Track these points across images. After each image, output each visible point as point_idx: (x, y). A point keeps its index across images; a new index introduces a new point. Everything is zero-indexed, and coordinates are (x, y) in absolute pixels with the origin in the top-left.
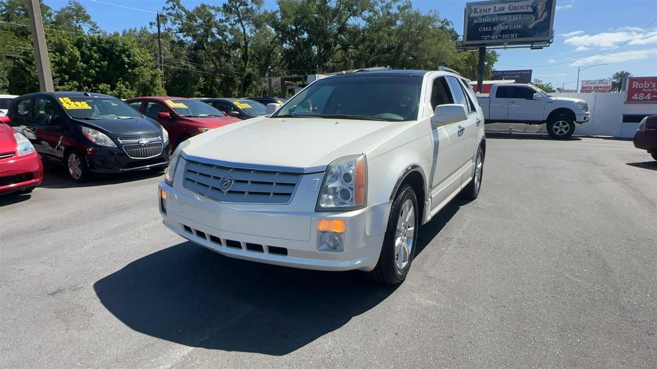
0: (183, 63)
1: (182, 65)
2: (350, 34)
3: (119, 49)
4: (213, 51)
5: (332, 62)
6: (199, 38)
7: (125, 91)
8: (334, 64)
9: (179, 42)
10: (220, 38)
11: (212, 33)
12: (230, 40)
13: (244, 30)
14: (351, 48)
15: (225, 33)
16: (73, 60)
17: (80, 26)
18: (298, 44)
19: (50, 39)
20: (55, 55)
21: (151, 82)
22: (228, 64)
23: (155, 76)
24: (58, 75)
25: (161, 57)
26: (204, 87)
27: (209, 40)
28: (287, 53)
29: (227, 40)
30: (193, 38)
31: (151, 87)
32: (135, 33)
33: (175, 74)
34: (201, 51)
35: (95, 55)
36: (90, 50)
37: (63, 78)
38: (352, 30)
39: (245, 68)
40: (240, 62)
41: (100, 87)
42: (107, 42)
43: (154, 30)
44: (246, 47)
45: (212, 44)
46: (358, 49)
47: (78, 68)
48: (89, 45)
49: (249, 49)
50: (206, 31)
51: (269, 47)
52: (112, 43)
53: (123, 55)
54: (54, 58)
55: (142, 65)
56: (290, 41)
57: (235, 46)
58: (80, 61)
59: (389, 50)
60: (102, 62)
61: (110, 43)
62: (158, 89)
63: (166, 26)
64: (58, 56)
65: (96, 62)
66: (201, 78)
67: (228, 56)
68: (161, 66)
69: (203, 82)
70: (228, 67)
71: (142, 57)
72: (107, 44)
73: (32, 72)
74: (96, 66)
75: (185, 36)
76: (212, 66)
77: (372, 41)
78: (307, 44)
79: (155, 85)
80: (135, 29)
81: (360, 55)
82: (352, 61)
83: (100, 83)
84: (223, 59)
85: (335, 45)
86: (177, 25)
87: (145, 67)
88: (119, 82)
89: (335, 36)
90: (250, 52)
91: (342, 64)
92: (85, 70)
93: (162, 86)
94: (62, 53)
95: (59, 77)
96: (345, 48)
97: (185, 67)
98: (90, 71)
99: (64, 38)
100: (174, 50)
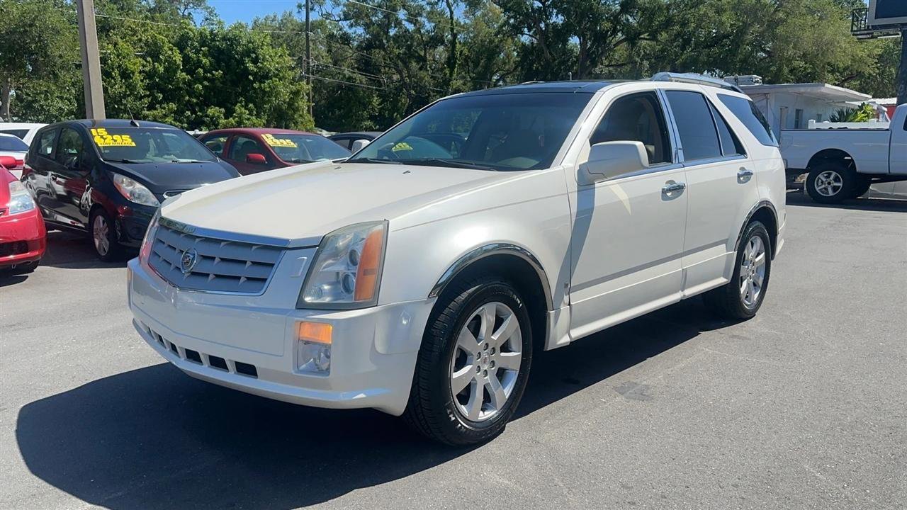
0: (346, 72)
1: (344, 76)
2: (643, 14)
3: (240, 49)
4: (397, 51)
5: (607, 66)
6: (375, 29)
7: (248, 119)
8: (611, 69)
9: (341, 37)
10: (411, 27)
11: (397, 19)
12: (428, 31)
13: (452, 13)
14: (644, 39)
15: (419, 19)
16: (171, 68)
17: (190, 14)
18: (543, 35)
19: (139, 37)
20: (146, 61)
21: (290, 105)
22: (422, 73)
23: (296, 93)
24: (148, 93)
25: (308, 63)
26: (380, 112)
27: (392, 32)
28: (525, 51)
29: (422, 31)
30: (365, 29)
31: (290, 112)
32: (274, 23)
33: (333, 91)
34: (377, 51)
35: (204, 60)
36: (197, 52)
37: (155, 98)
38: (647, 5)
39: (450, 80)
40: (442, 69)
41: (208, 112)
42: (224, 39)
43: (300, 18)
44: (453, 43)
45: (396, 38)
46: (657, 41)
47: (178, 81)
48: (196, 44)
49: (458, 46)
50: (387, 16)
51: (491, 42)
52: (231, 40)
53: (247, 60)
54: (144, 66)
55: (276, 76)
56: (529, 31)
57: (436, 41)
58: (182, 71)
59: (717, 41)
60: (214, 72)
61: (229, 40)
62: (301, 116)
63: (323, 9)
64: (149, 62)
65: (205, 71)
66: (376, 98)
67: (421, 60)
68: (308, 78)
69: (378, 105)
70: (422, 79)
71: (277, 63)
72: (224, 43)
73: (109, 88)
74: (205, 78)
75: (351, 26)
76: (396, 77)
77: (684, 24)
78: (561, 34)
79: (296, 110)
80: (275, 16)
81: (663, 51)
82: (646, 63)
83: (208, 106)
84: (414, 65)
85: (615, 32)
86: (341, 7)
87: (280, 79)
88: (239, 104)
89: (615, 19)
90: (461, 52)
91: (628, 68)
92: (189, 84)
93: (308, 110)
94: (156, 58)
95: (148, 96)
96: (632, 38)
97: (350, 79)
98: (196, 86)
99: (160, 34)
100: (334, 50)
